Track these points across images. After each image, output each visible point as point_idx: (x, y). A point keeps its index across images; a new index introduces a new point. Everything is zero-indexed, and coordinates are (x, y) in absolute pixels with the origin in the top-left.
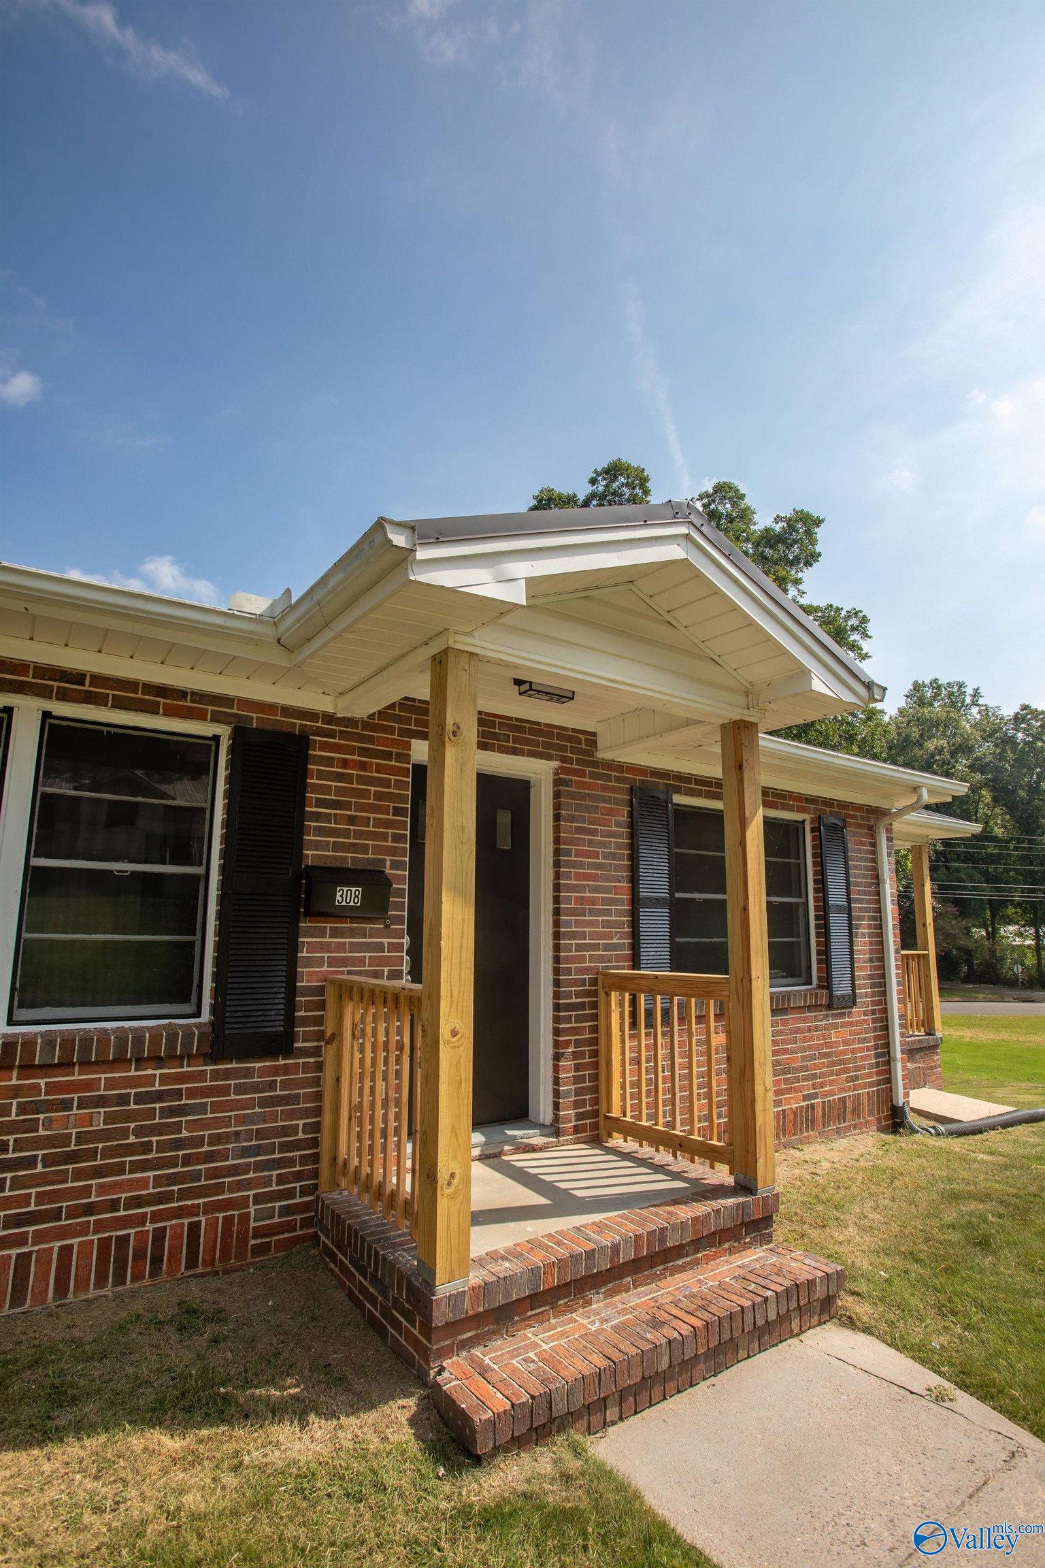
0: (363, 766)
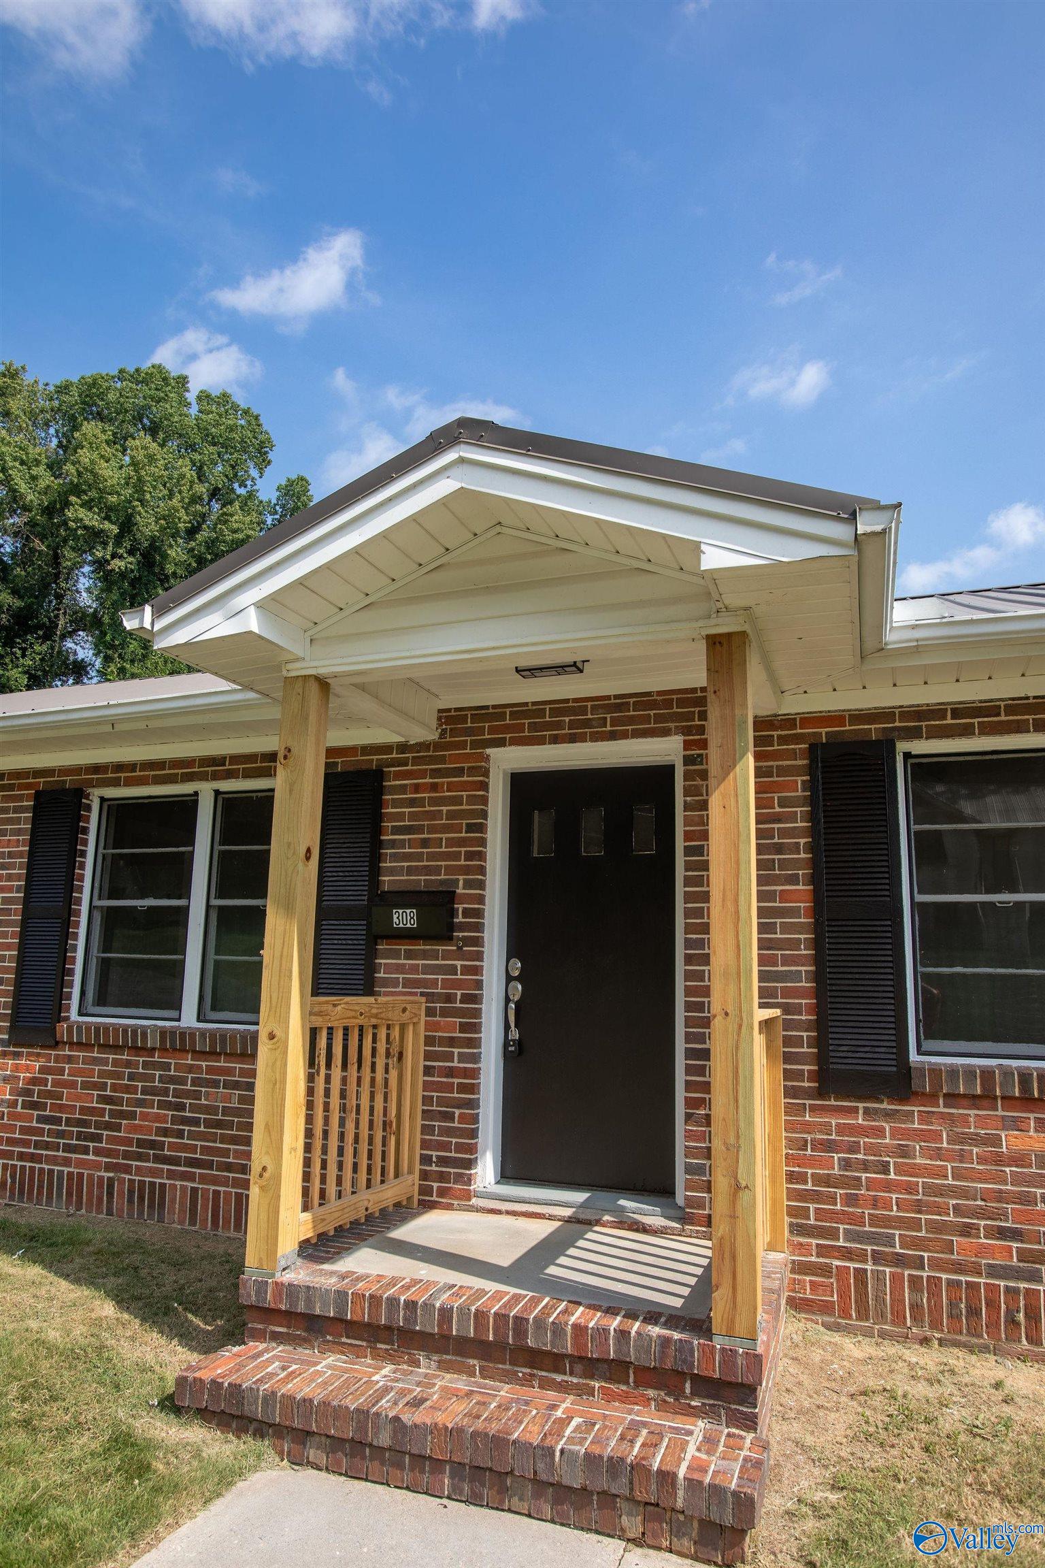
0: (434, 787)
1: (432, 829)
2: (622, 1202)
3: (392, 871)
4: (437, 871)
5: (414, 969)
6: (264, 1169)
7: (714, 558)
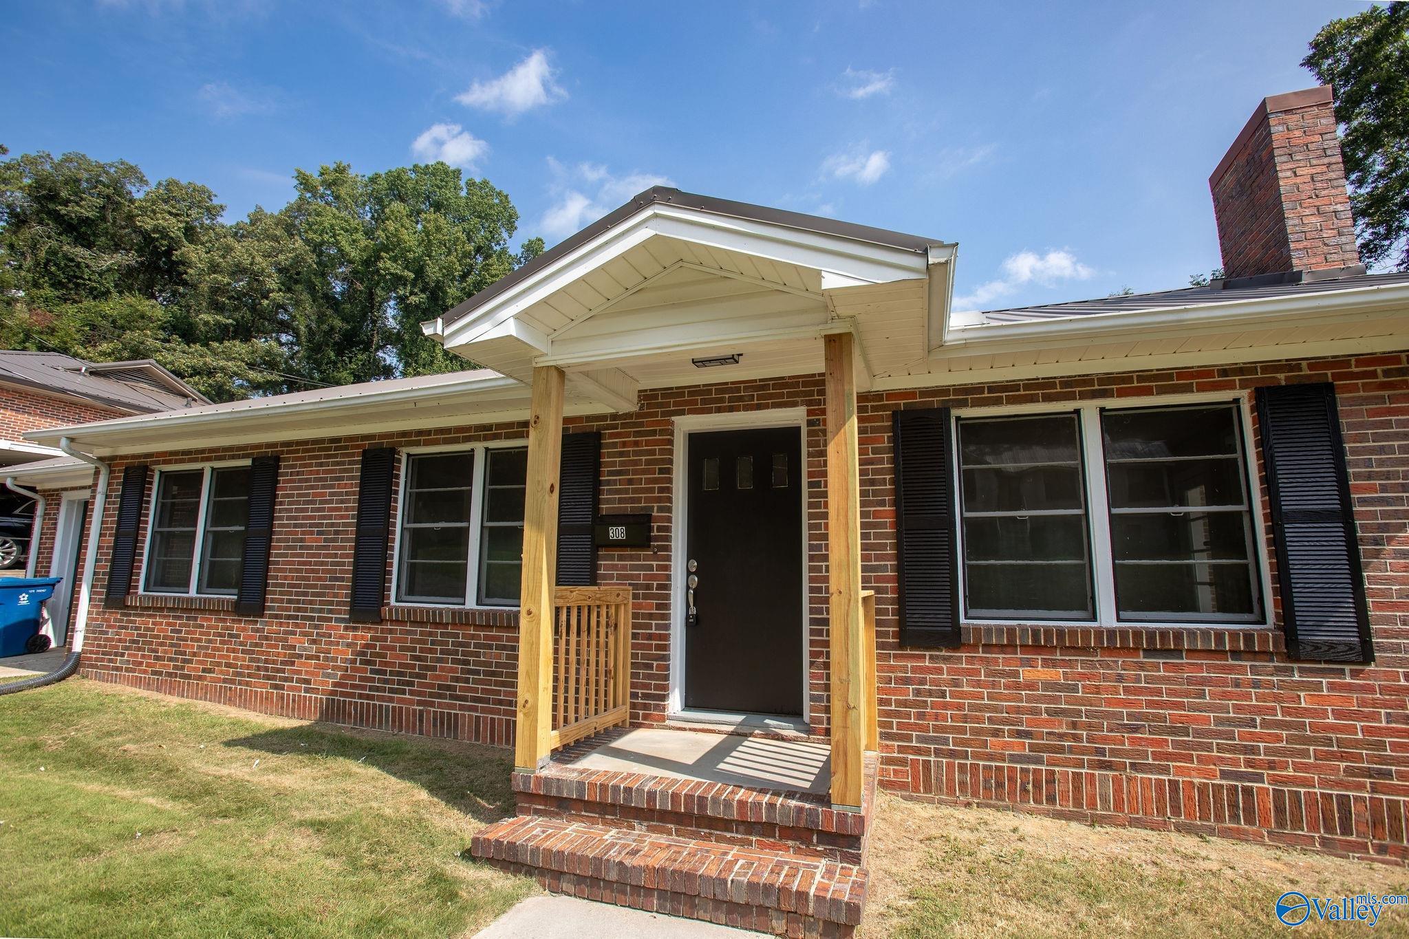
1: (635, 472)
2: (767, 721)
3: (608, 501)
4: (639, 500)
5: (624, 568)
6: (526, 702)
7: (831, 281)
